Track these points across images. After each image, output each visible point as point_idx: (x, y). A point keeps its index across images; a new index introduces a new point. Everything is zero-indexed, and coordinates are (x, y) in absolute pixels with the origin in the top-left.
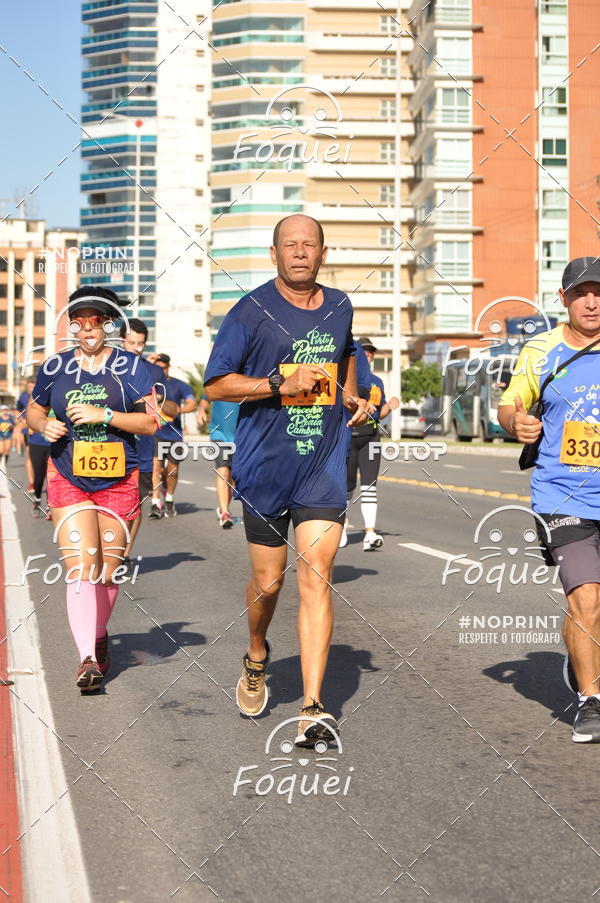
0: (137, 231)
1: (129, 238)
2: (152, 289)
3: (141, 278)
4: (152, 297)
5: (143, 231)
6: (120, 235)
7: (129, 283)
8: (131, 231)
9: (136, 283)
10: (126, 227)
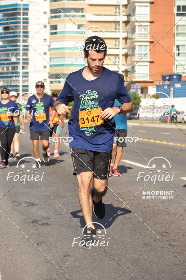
0: (21, 41)
1: (18, 44)
2: (27, 63)
3: (23, 59)
4: (27, 67)
5: (24, 41)
6: (15, 43)
7: (18, 61)
8: (19, 41)
9: (21, 61)
10: (17, 40)
